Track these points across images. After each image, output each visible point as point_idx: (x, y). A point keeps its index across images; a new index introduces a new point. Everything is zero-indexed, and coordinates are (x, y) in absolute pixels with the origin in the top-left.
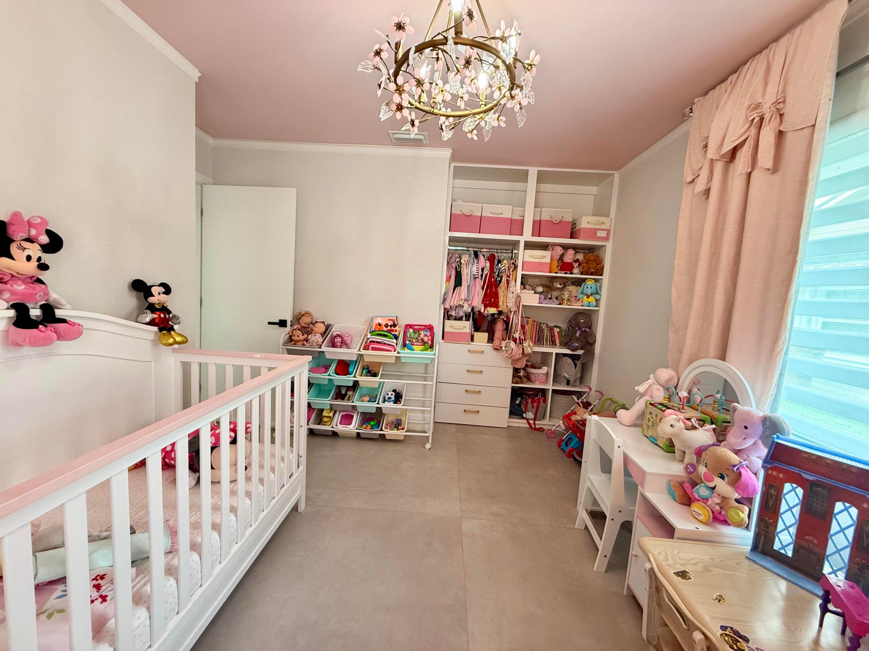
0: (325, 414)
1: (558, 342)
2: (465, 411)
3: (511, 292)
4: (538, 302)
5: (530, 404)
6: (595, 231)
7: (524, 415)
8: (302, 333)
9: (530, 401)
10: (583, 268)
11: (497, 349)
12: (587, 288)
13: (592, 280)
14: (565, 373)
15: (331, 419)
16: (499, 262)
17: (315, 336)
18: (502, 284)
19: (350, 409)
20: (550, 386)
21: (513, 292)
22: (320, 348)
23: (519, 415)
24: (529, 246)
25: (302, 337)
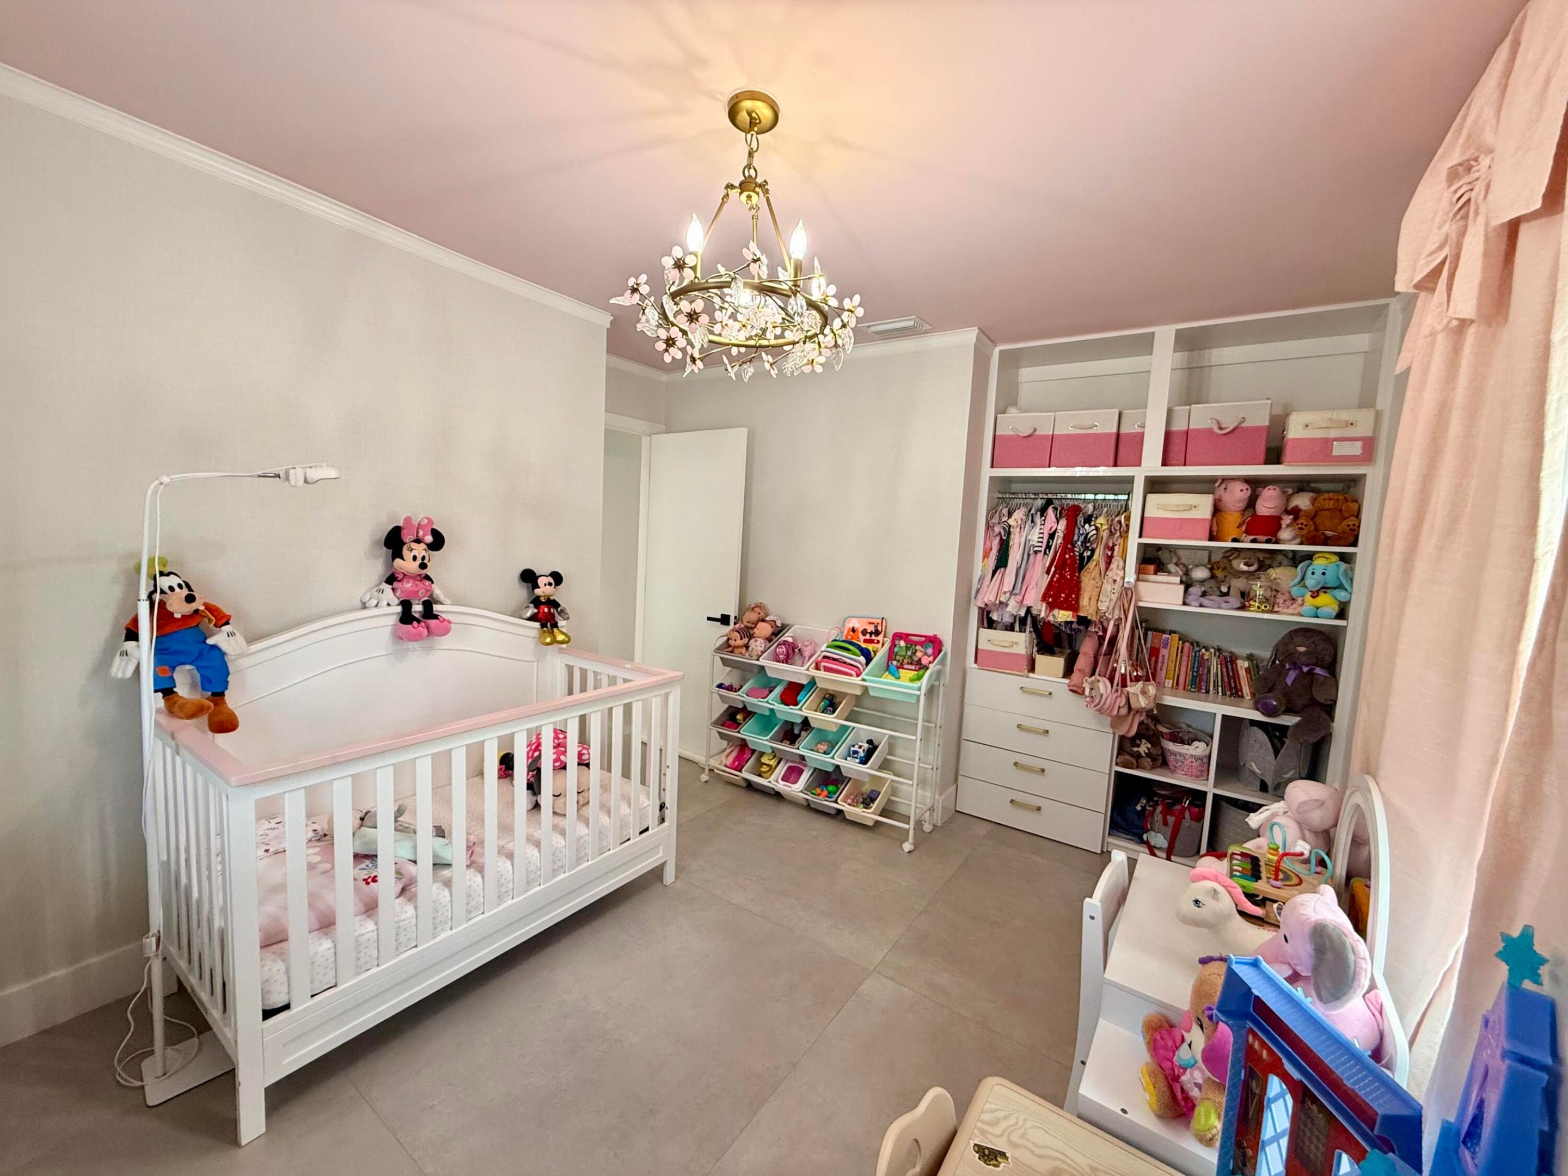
0: (765, 760)
1: (1246, 690)
2: (1012, 801)
3: (1110, 580)
4: (1181, 602)
5: (1158, 817)
6: (1327, 443)
7: (1145, 837)
8: (741, 636)
9: (1159, 809)
10: (1300, 529)
11: (1077, 691)
12: (1313, 573)
13: (1327, 555)
14: (1253, 764)
15: (772, 769)
16: (1088, 520)
17: (756, 641)
18: (1091, 565)
20: (1209, 787)
21: (1115, 581)
22: (758, 660)
23: (1135, 834)
25: (739, 642)
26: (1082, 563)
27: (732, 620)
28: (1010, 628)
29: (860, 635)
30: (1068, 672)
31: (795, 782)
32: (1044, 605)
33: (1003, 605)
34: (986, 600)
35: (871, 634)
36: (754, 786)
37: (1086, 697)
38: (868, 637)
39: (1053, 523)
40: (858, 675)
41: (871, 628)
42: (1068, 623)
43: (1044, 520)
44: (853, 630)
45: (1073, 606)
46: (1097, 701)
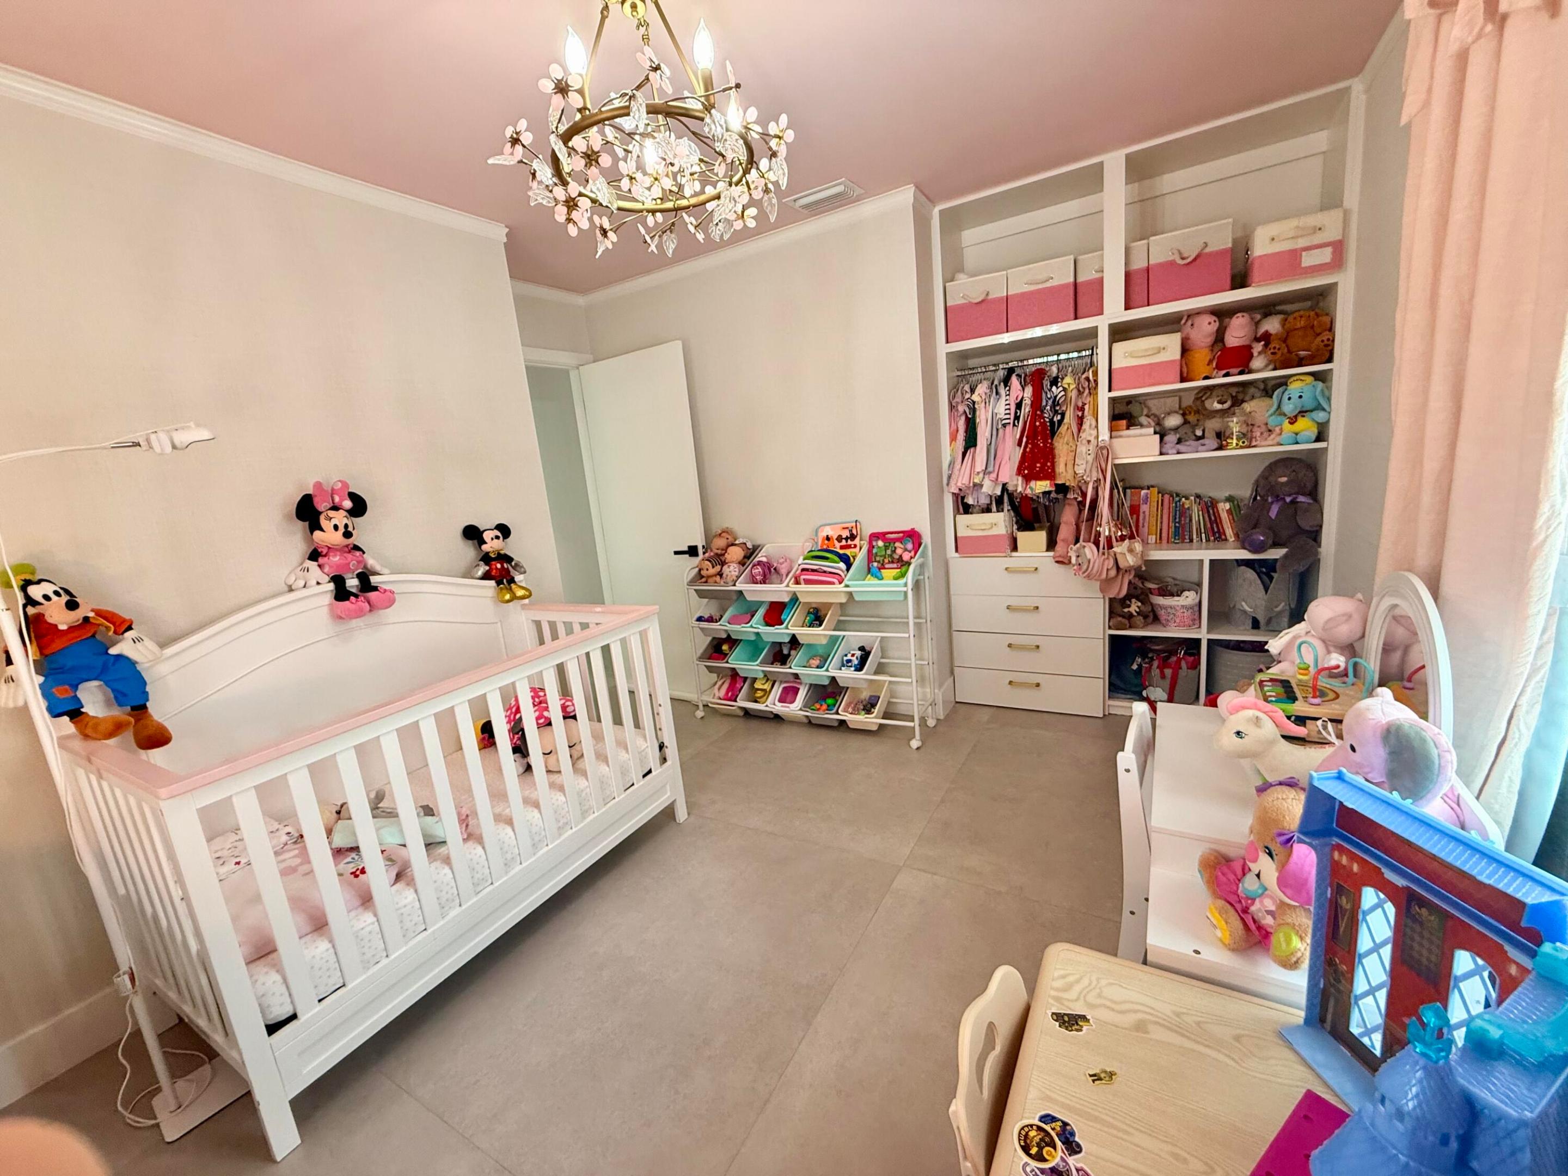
0: (758, 685)
1: (1229, 532)
2: (1010, 683)
3: (1084, 442)
4: (1158, 453)
5: (1155, 672)
6: (1294, 255)
7: (1144, 693)
8: (712, 565)
9: (1156, 664)
10: (1273, 353)
11: (1063, 561)
12: (1289, 399)
13: (1302, 377)
14: (1243, 603)
15: (766, 693)
16: (1055, 382)
17: (729, 566)
18: (1063, 429)
19: (792, 679)
20: (1203, 634)
21: (1089, 442)
22: (734, 585)
23: (1134, 693)
24: (1120, 333)
25: (712, 571)
26: (1053, 429)
27: (700, 551)
28: (988, 510)
29: (836, 542)
30: (1051, 545)
31: (792, 702)
32: (1020, 478)
33: (978, 486)
34: (959, 484)
35: (847, 539)
36: (751, 713)
37: (1074, 565)
38: (844, 542)
39: (1020, 391)
40: (840, 583)
41: (845, 534)
42: (1046, 493)
43: (1009, 390)
44: (828, 538)
45: (1049, 474)
46: (1085, 567)
